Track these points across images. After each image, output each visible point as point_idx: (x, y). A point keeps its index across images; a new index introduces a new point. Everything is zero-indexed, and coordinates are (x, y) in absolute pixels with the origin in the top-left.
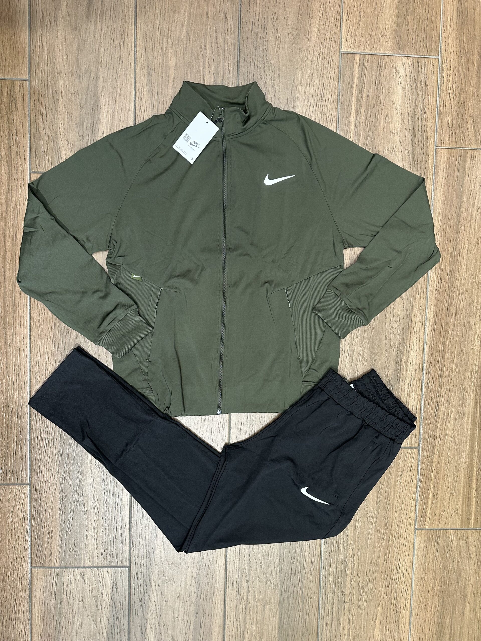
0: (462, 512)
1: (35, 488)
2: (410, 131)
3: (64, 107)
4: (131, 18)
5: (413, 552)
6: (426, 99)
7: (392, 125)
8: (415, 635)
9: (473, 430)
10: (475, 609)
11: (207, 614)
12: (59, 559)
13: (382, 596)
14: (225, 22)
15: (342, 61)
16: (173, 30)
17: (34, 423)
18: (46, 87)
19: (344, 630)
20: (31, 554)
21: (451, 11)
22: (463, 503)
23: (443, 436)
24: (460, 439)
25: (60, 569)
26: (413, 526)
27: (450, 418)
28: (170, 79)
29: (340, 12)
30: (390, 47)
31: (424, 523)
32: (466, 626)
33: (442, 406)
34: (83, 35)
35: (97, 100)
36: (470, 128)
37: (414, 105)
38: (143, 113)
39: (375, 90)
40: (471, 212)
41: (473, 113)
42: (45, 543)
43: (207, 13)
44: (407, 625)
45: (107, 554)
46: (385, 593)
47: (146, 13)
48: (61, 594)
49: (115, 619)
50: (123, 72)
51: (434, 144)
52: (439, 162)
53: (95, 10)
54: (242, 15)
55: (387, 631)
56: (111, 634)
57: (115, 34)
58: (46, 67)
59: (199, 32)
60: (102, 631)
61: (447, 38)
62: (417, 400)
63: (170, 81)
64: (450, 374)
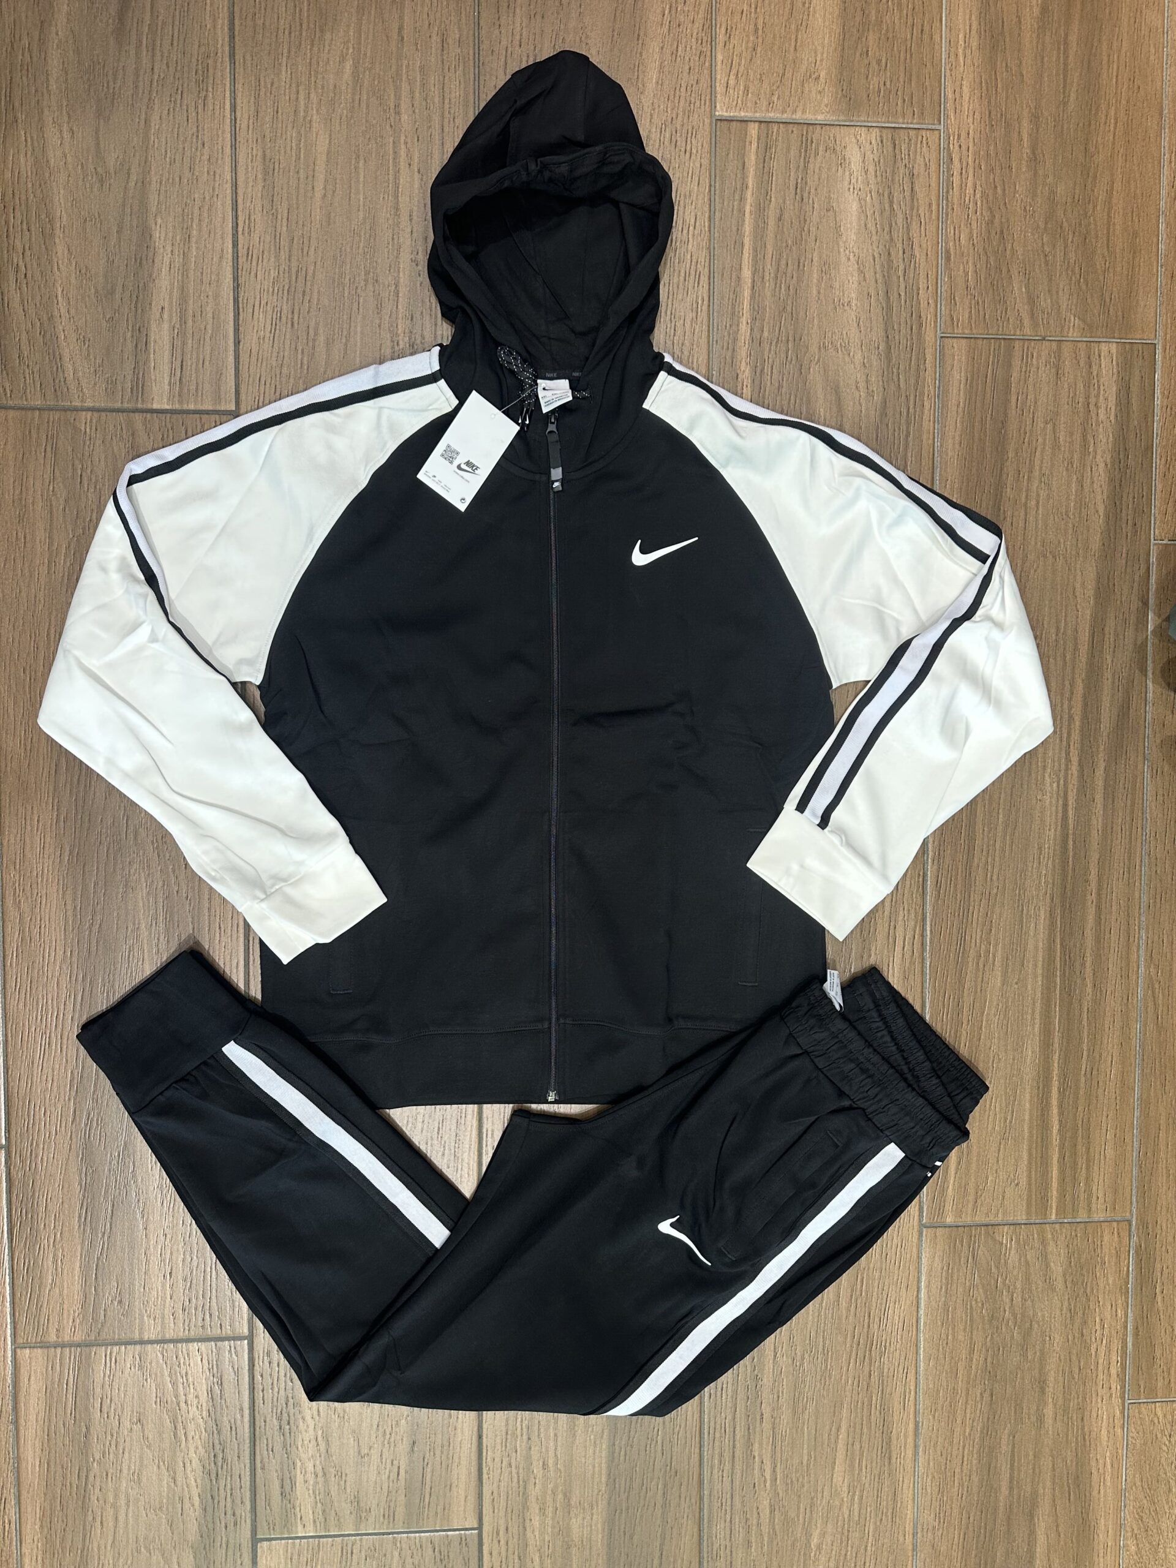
0: (1030, 1184)
1: (18, 1155)
2: (880, 298)
3: (66, 252)
4: (220, 42)
5: (919, 1281)
6: (914, 223)
7: (837, 285)
8: (930, 1477)
9: (1048, 989)
10: (1066, 1410)
11: (439, 1441)
12: (81, 1323)
13: (849, 1387)
14: (443, 50)
15: (718, 138)
16: (321, 69)
17: (12, 1000)
18: (23, 206)
19: (761, 1469)
20: (13, 1315)
21: (965, 20)
22: (1030, 1163)
23: (977, 1005)
24: (1019, 1012)
25: (84, 1349)
26: (916, 1218)
27: (994, 964)
28: (315, 184)
29: (710, 25)
30: (826, 106)
31: (941, 1211)
32: (1047, 1450)
33: (974, 936)
34: (108, 83)
35: (145, 234)
36: (1018, 289)
37: (887, 237)
38: (254, 263)
39: (796, 204)
40: (1025, 483)
41: (1023, 255)
42: (46, 1286)
43: (401, 29)
44: (910, 1453)
45: (196, 1309)
46: (857, 1379)
47: (257, 30)
48: (87, 1409)
49: (220, 1464)
50: (206, 170)
51: (936, 326)
52: (949, 369)
53: (135, 25)
54: (483, 32)
55: (864, 1470)
56: (210, 1501)
57: (185, 80)
58: (22, 160)
59: (382, 73)
60: (189, 1492)
61: (958, 83)
62: (913, 923)
63: (315, 188)
64: (989, 860)
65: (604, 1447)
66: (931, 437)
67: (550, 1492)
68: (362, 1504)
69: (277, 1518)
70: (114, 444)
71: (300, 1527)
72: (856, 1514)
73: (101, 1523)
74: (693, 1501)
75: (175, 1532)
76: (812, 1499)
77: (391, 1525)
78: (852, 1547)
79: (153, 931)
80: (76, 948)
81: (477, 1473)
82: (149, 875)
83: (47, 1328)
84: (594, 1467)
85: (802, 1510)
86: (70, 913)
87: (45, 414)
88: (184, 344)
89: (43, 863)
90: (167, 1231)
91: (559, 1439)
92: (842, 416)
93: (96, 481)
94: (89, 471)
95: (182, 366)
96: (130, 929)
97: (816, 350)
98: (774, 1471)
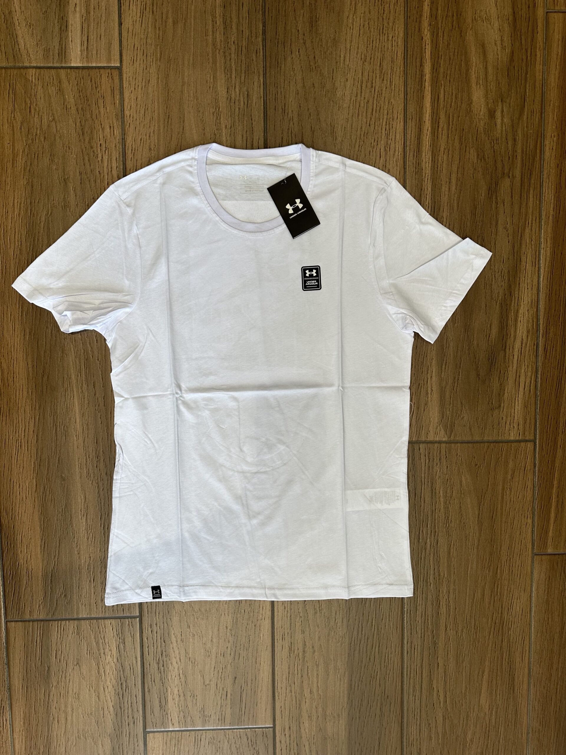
65: (346, 681)
66: (541, 74)
67: (314, 707)
68: (206, 713)
69: (158, 720)
70: (49, 88)
71: (171, 725)
72: (493, 721)
73: (58, 721)
74: (398, 713)
75: (100, 727)
76: (467, 713)
77: (223, 724)
78: (491, 741)
79: (79, 380)
80: (34, 390)
81: (272, 696)
82: (75, 346)
83: (24, 610)
84: (340, 692)
85: (462, 719)
86: (30, 369)
87: (9, 71)
88: (89, 26)
89: (14, 340)
90: (91, 555)
91: (319, 677)
92: (486, 62)
93: (39, 110)
94: (34, 105)
95: (88, 39)
96: (65, 378)
97: (470, 22)
98: (446, 697)
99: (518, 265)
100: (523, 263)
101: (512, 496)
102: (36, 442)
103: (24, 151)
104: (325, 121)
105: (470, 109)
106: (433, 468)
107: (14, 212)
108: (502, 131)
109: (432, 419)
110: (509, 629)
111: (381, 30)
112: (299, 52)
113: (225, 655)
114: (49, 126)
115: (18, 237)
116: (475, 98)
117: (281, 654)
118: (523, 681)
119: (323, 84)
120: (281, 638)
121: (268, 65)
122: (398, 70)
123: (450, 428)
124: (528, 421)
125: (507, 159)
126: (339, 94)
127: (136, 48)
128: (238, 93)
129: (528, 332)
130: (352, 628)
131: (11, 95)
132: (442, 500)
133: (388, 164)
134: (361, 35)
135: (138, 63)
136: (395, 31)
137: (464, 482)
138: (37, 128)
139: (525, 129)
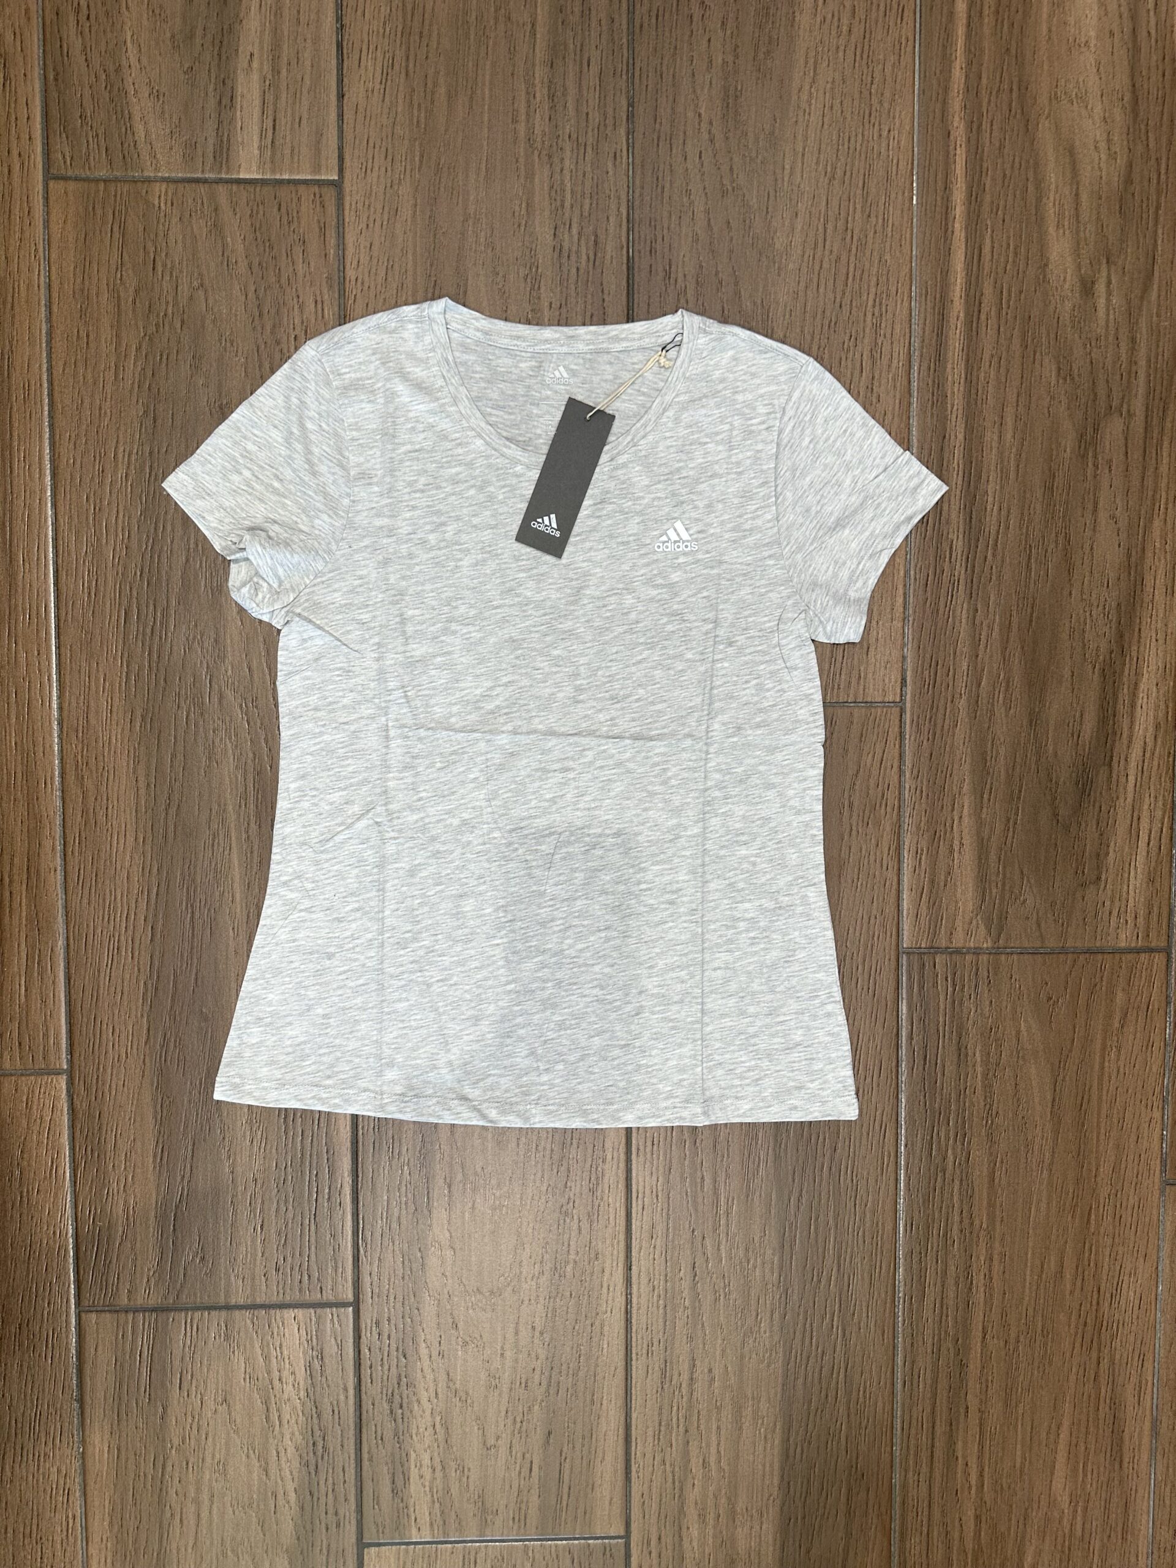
99: (1138, 592)
100: (1149, 589)
101: (1121, 1063)
102: (152, 940)
103: (139, 349)
104: (750, 296)
105: (1045, 277)
106: (961, 1003)
107: (115, 472)
108: (1107, 321)
109: (960, 904)
110: (1113, 1337)
111: (867, 117)
112: (700, 157)
113: (529, 1384)
114: (191, 298)
115: (124, 522)
116: (1054, 255)
117: (644, 1383)
118: (1140, 1445)
119: (747, 222)
120: (645, 1351)
121: (638, 182)
122: (900, 197)
123: (997, 924)
124: (1155, 909)
125: (1118, 377)
126: (780, 242)
127: (371, 144)
128: (576, 237)
129: (1157, 727)
130: (792, 1331)
131: (116, 235)
132: (979, 1069)
133: (876, 383)
134: (826, 126)
135: (375, 174)
136: (894, 118)
137: (1025, 1034)
138: (167, 303)
139: (1155, 319)
